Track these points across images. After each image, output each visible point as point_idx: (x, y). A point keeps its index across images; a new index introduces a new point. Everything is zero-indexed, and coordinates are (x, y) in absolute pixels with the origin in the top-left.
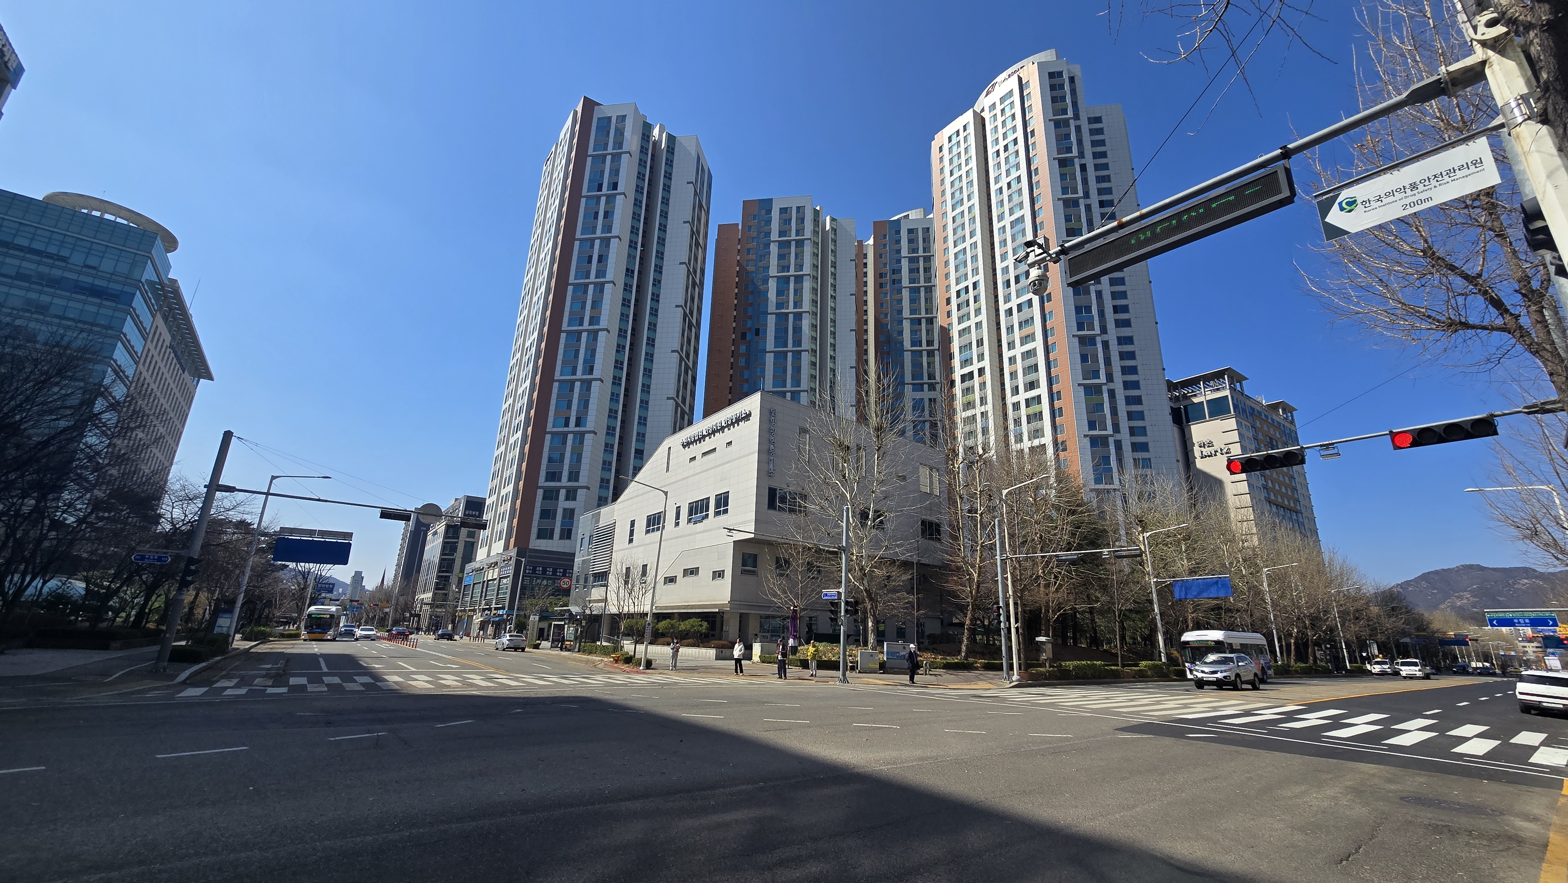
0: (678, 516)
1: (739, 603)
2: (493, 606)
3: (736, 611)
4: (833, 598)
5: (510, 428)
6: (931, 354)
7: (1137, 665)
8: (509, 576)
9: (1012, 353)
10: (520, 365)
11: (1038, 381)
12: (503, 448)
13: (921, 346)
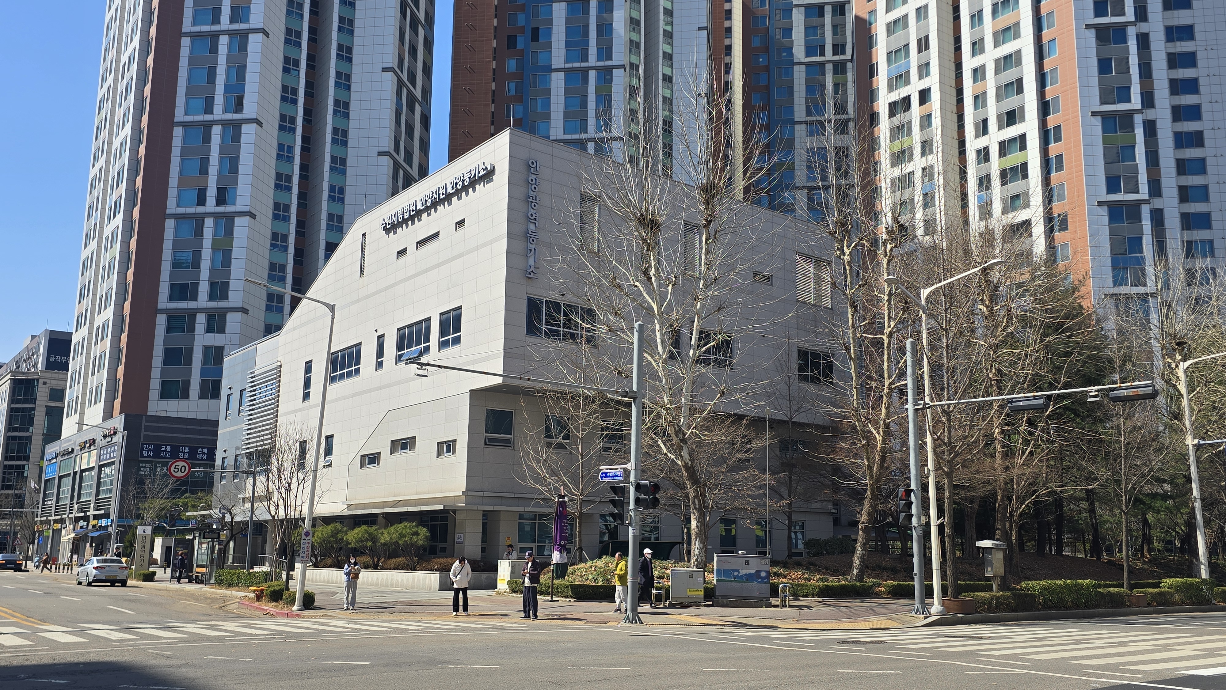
0: (380, 352)
1: (481, 494)
2: (91, 513)
3: (475, 508)
4: (617, 479)
5: (103, 209)
6: (840, 68)
7: (1157, 586)
8: (113, 463)
9: (978, 61)
10: (114, 98)
11: (1022, 109)
12: (93, 245)
13: (823, 54)
